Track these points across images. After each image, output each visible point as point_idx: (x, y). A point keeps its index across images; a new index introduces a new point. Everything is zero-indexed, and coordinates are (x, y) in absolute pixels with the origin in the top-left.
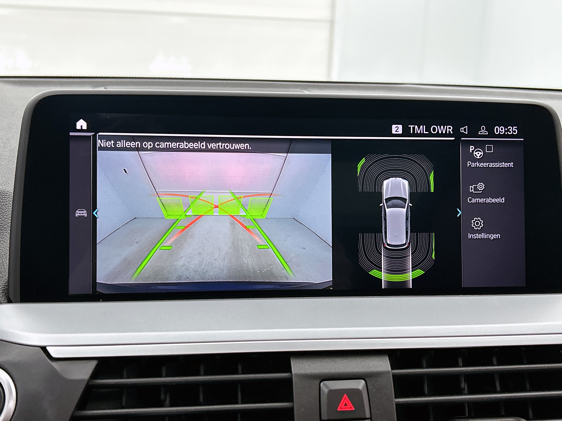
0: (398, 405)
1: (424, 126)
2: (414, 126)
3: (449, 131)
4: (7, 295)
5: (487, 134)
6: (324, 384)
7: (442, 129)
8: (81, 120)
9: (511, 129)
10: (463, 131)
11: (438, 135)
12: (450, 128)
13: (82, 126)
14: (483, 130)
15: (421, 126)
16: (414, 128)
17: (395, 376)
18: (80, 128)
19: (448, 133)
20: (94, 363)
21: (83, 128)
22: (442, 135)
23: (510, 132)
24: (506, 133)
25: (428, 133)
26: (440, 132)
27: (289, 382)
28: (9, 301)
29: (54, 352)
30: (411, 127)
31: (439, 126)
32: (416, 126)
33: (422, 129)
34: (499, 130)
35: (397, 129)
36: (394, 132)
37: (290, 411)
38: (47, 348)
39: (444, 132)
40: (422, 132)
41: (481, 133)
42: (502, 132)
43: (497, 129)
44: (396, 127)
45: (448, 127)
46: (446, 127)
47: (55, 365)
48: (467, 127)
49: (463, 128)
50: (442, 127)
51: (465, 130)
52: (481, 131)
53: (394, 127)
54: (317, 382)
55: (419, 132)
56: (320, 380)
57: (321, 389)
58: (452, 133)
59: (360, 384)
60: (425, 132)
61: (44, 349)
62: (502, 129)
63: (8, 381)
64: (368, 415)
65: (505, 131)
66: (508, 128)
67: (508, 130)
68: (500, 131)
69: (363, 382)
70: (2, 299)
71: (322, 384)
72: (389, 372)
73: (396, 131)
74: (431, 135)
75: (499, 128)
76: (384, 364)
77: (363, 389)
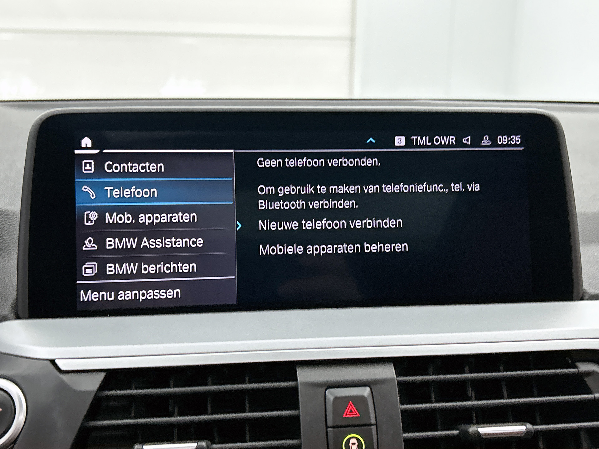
0: (403, 412)
1: (427, 137)
2: (416, 137)
3: (452, 142)
4: (16, 312)
5: (490, 144)
6: (329, 392)
7: (445, 140)
8: (86, 137)
9: (514, 138)
10: (466, 142)
11: (440, 146)
12: (452, 139)
13: (86, 144)
14: (486, 140)
15: (424, 138)
16: (417, 140)
17: (400, 384)
18: (85, 146)
19: (451, 144)
20: (102, 375)
21: (88, 146)
22: (445, 146)
23: (513, 141)
24: (509, 143)
25: (431, 144)
26: (443, 143)
27: (295, 390)
28: (18, 317)
29: (63, 365)
30: (413, 138)
31: (441, 137)
32: (419, 138)
33: (425, 140)
34: (503, 139)
35: (400, 141)
36: (397, 144)
37: (297, 418)
38: (57, 361)
39: (447, 143)
40: (425, 144)
41: (484, 143)
42: (505, 142)
43: (500, 139)
44: (399, 139)
45: (451, 137)
46: (448, 137)
47: (64, 377)
48: (469, 137)
50: (445, 137)
51: (468, 140)
52: (484, 141)
53: (396, 138)
54: (323, 390)
55: (422, 144)
56: (325, 388)
57: (327, 397)
58: (455, 143)
59: (366, 392)
60: (428, 144)
61: (53, 362)
62: (505, 138)
63: (18, 393)
64: (373, 421)
65: (508, 141)
66: (511, 138)
67: (511, 140)
68: (503, 141)
69: (368, 389)
70: (11, 315)
71: (327, 392)
72: (394, 379)
73: (399, 143)
74: (433, 146)
75: (502, 138)
76: (389, 372)
77: (369, 396)
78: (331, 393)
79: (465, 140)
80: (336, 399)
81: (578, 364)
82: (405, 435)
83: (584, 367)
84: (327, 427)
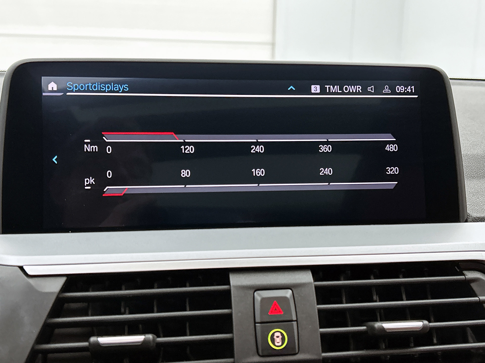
0: (320, 311)
1: (338, 86)
2: (329, 86)
3: (359, 90)
5: (390, 92)
6: (257, 294)
7: (353, 89)
8: (53, 82)
10: (370, 90)
11: (349, 93)
12: (359, 88)
13: (53, 88)
14: (387, 89)
15: (336, 86)
16: (329, 88)
17: (317, 288)
18: (51, 89)
19: (357, 91)
20: (64, 279)
21: (54, 90)
22: (353, 93)
24: (406, 91)
25: (341, 92)
26: (351, 91)
27: (228, 292)
29: (30, 270)
30: (327, 87)
31: (350, 86)
32: (331, 86)
33: (336, 88)
34: (400, 89)
35: (316, 88)
36: (313, 91)
37: (229, 317)
38: (24, 267)
39: (354, 91)
40: (336, 91)
41: (385, 91)
42: (402, 91)
43: (398, 88)
44: (315, 87)
45: (358, 86)
46: (356, 86)
47: (31, 281)
48: (373, 86)
49: (370, 88)
50: (353, 87)
51: (372, 89)
52: (385, 90)
53: (313, 87)
54: (252, 292)
55: (334, 91)
56: (253, 291)
57: (255, 297)
58: (361, 91)
59: (288, 293)
60: (338, 91)
61: (21, 268)
62: (402, 88)
64: (294, 319)
67: (407, 89)
69: (290, 291)
71: (255, 293)
72: (311, 283)
73: (315, 90)
74: (343, 93)
75: (400, 87)
76: (307, 277)
77: (290, 297)
78: (259, 295)
79: (369, 89)
80: (263, 300)
81: (465, 272)
82: (322, 330)
83: (470, 275)
84: (255, 323)
